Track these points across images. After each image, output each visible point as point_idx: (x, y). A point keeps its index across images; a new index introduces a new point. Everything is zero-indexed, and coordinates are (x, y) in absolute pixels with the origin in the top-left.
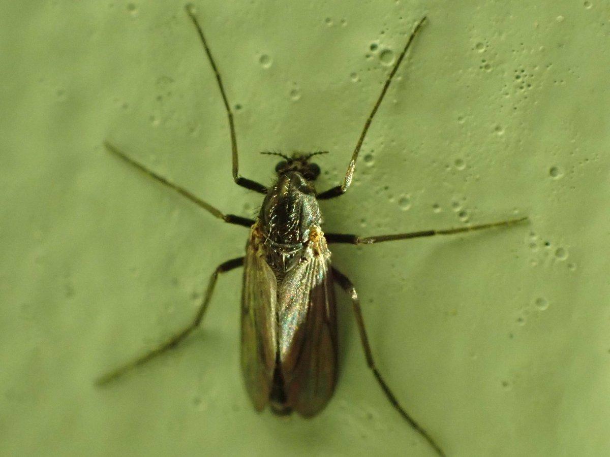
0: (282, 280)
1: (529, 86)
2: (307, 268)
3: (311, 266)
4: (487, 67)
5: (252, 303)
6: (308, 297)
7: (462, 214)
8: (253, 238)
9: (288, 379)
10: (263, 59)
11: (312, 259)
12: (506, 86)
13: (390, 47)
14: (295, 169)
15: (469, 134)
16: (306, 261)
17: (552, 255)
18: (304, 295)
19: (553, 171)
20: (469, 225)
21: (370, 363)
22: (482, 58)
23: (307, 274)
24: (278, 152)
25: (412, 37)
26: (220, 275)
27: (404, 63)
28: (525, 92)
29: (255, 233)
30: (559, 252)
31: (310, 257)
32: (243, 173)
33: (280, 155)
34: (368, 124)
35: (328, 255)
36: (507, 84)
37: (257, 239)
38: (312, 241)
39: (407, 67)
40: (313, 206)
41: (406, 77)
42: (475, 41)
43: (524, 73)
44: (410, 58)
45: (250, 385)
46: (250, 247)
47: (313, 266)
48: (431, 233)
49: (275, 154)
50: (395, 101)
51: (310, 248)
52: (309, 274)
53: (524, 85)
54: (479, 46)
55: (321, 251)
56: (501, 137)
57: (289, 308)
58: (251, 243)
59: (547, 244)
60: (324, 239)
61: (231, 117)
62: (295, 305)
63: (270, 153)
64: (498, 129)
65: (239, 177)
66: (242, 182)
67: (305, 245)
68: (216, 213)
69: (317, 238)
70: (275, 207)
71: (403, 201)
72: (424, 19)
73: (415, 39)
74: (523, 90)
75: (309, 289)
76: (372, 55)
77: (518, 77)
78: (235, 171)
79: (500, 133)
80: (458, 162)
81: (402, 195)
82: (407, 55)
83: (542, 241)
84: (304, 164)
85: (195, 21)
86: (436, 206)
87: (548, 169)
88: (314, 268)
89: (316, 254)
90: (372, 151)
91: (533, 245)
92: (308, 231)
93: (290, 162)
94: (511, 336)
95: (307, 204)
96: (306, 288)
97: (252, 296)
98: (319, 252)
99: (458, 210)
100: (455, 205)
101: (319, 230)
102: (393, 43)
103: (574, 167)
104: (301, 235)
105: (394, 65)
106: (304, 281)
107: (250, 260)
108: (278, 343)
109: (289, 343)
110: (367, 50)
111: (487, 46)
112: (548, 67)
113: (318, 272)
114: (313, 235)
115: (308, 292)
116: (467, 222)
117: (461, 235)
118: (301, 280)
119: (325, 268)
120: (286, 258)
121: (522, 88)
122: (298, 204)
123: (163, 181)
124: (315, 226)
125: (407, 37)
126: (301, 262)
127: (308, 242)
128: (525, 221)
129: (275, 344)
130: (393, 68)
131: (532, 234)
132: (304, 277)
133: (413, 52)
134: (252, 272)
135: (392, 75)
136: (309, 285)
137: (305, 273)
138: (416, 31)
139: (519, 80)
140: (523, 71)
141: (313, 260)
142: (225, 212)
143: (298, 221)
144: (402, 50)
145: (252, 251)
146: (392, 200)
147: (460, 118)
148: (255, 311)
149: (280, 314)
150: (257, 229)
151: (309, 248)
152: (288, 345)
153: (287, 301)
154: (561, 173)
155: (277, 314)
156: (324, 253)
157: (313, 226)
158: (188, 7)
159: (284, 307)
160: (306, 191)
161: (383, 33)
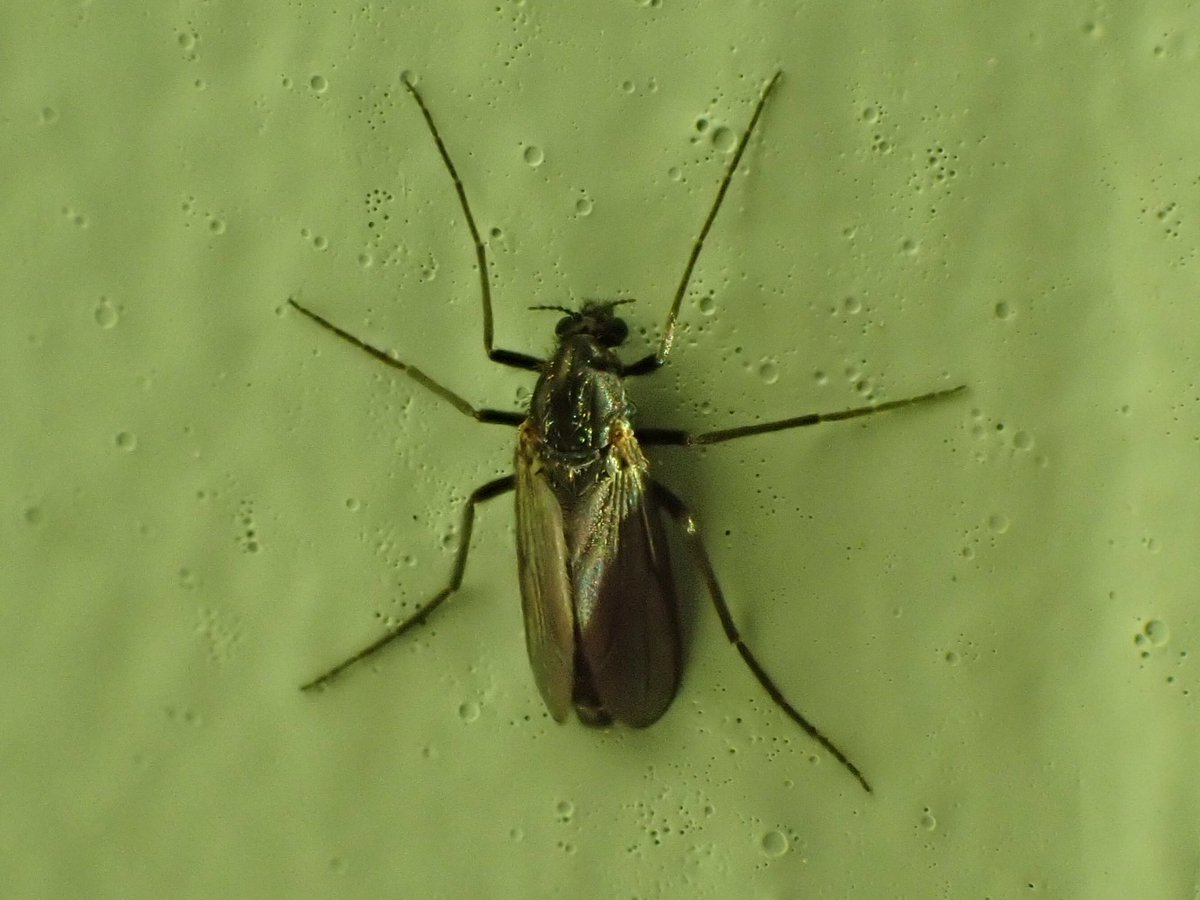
0: (570, 510)
1: (952, 173)
2: (610, 487)
3: (616, 483)
4: (883, 146)
5: (532, 549)
6: (617, 534)
7: (860, 386)
8: (523, 444)
9: (596, 667)
10: (528, 153)
11: (617, 475)
12: (915, 175)
13: (727, 124)
14: (585, 330)
15: (863, 255)
16: (607, 479)
17: (1009, 443)
18: (610, 531)
19: (1000, 309)
20: (874, 403)
21: (732, 634)
22: (875, 133)
23: (612, 497)
24: (555, 305)
25: (761, 106)
26: (478, 508)
27: (750, 148)
28: (946, 183)
29: (525, 436)
30: (1019, 440)
31: (614, 470)
32: (501, 343)
33: (560, 309)
34: (698, 249)
35: (644, 466)
36: (916, 172)
37: (528, 447)
38: (616, 445)
39: (756, 154)
40: (612, 389)
41: (756, 171)
42: (862, 106)
43: (942, 153)
44: (760, 139)
45: (543, 681)
46: (521, 459)
47: (620, 485)
48: (812, 420)
49: (551, 308)
50: (742, 209)
51: (613, 456)
52: (615, 496)
53: (944, 172)
54: (867, 114)
55: (631, 458)
56: (915, 259)
57: (587, 552)
58: (521, 453)
59: (1000, 427)
60: (635, 441)
61: (481, 250)
62: (597, 548)
63: (543, 308)
64: (907, 245)
65: (494, 348)
66: (501, 357)
67: (605, 452)
68: (464, 406)
69: (623, 440)
70: (552, 394)
71: (765, 369)
72: (779, 74)
73: (764, 108)
74: (944, 180)
75: (617, 520)
76: (699, 139)
77: (933, 160)
78: (489, 340)
79: (914, 251)
80: (849, 303)
81: (764, 360)
82: (755, 133)
83: (990, 422)
84: (600, 320)
85: (419, 99)
86: (819, 375)
87: (993, 306)
88: (622, 488)
89: (624, 465)
90: (712, 292)
91: (976, 430)
92: (607, 429)
93: (577, 318)
94: (954, 579)
95: (602, 386)
96: (612, 520)
97: (531, 538)
98: (629, 461)
99: (855, 378)
100: (849, 372)
101: (626, 427)
102: (731, 116)
103: (1032, 301)
104: (596, 436)
105: (735, 152)
106: (608, 509)
107: (522, 481)
108: (574, 611)
109: (591, 609)
110: (693, 129)
111: (881, 113)
112: (979, 141)
113: (630, 493)
114: (615, 435)
115: (616, 527)
116: (870, 397)
117: (863, 419)
118: (603, 508)
119: (640, 487)
120: (574, 474)
121: (940, 177)
122: (587, 387)
123: (384, 357)
124: (618, 421)
125: (753, 105)
126: (599, 480)
127: (608, 447)
128: (963, 390)
129: (569, 614)
130: (734, 156)
131: (975, 412)
132: (606, 502)
133: (763, 130)
134: (527, 500)
135: (733, 168)
136: (617, 513)
137: (609, 497)
138: (765, 96)
139: (937, 165)
140: (940, 150)
141: (620, 476)
142: (478, 406)
143: (589, 414)
144: (746, 127)
145: (522, 466)
146: (750, 369)
147: (846, 232)
148: (536, 559)
149: (573, 564)
150: (527, 430)
151: (610, 457)
152: (591, 613)
153: (584, 543)
154: (1013, 312)
155: (568, 565)
156: (637, 463)
157: (614, 421)
158: (404, 78)
159: (579, 552)
160: (601, 365)
161: (715, 101)
